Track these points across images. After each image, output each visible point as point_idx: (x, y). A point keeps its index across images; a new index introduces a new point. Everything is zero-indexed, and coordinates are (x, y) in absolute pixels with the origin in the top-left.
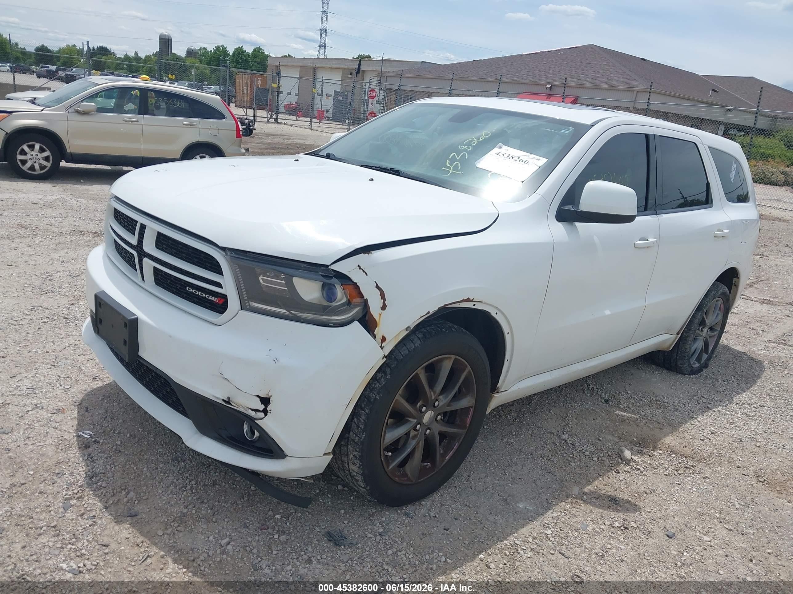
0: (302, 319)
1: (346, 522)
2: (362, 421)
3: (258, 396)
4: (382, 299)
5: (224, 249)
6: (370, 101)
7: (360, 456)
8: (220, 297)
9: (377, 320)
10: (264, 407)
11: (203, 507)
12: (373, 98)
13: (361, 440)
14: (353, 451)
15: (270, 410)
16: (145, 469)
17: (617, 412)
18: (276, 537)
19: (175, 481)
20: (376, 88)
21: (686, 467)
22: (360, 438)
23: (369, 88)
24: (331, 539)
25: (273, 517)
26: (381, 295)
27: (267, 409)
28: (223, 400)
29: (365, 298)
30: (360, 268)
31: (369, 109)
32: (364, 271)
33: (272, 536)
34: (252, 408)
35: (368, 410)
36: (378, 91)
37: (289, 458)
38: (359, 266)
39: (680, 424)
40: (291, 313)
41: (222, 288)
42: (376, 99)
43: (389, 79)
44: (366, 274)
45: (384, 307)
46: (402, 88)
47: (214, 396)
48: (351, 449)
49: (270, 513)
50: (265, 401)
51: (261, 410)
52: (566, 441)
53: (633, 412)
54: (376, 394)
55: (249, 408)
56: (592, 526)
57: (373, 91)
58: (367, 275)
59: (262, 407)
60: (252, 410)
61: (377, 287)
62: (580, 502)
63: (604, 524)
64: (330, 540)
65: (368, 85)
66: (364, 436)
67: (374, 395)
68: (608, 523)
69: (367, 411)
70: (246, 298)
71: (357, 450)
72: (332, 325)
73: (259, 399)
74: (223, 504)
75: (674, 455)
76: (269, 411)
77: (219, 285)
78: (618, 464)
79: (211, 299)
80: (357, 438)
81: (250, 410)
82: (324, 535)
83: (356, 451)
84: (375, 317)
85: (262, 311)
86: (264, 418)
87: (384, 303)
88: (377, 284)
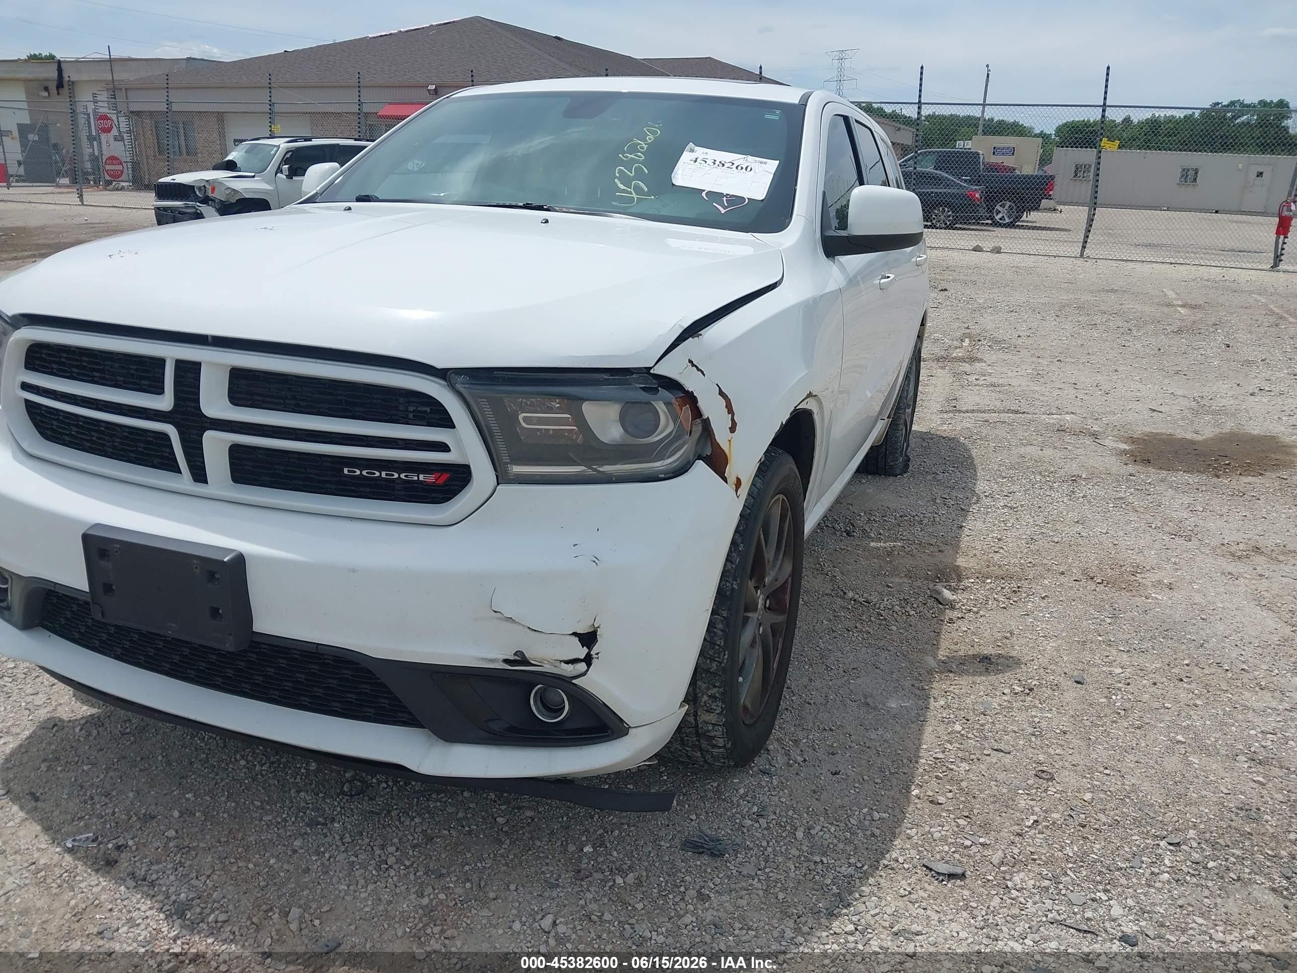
0: (614, 476)
1: (694, 817)
2: (720, 633)
3: (575, 634)
4: (729, 413)
5: (442, 374)
6: (103, 136)
7: (722, 694)
8: (437, 471)
9: (727, 452)
10: (587, 651)
11: (450, 882)
12: (108, 130)
13: (723, 665)
14: (708, 689)
15: (597, 654)
16: (272, 861)
17: (872, 544)
18: (619, 880)
19: (353, 858)
20: (109, 111)
21: (1014, 591)
22: (721, 663)
23: (94, 111)
24: (701, 850)
25: (579, 852)
26: (726, 407)
27: (592, 653)
28: (506, 661)
29: (705, 417)
30: (693, 365)
31: (104, 152)
32: (698, 369)
33: (611, 883)
34: (566, 659)
35: (726, 612)
36: (114, 117)
37: (633, 730)
38: (690, 361)
39: (957, 538)
40: (595, 470)
41: (449, 450)
42: (115, 132)
43: (130, 93)
44: (702, 373)
45: (733, 429)
46: (175, 108)
47: (483, 659)
48: (704, 686)
49: (572, 848)
50: (588, 639)
51: (582, 657)
52: (855, 600)
53: (889, 538)
54: (731, 581)
55: (561, 661)
56: (995, 702)
57: (104, 117)
58: (704, 375)
59: (582, 652)
60: (567, 662)
61: (721, 393)
62: (951, 675)
63: (1004, 693)
64: (702, 853)
65: (91, 107)
66: (726, 657)
67: (728, 584)
68: (1007, 691)
69: (725, 614)
70: (506, 459)
71: (717, 684)
72: (663, 476)
73: (577, 639)
74: (479, 865)
75: (989, 581)
76: (595, 656)
77: (443, 447)
78: (942, 612)
79: (416, 478)
80: (714, 665)
81: (563, 663)
82: (682, 850)
83: (715, 687)
84: (723, 448)
85: (538, 478)
86: (587, 671)
87: (733, 420)
88: (720, 388)
